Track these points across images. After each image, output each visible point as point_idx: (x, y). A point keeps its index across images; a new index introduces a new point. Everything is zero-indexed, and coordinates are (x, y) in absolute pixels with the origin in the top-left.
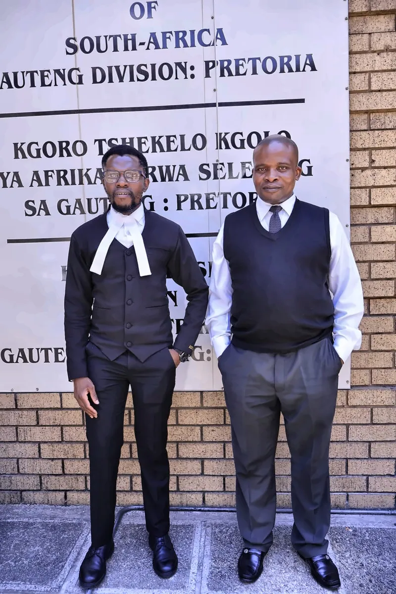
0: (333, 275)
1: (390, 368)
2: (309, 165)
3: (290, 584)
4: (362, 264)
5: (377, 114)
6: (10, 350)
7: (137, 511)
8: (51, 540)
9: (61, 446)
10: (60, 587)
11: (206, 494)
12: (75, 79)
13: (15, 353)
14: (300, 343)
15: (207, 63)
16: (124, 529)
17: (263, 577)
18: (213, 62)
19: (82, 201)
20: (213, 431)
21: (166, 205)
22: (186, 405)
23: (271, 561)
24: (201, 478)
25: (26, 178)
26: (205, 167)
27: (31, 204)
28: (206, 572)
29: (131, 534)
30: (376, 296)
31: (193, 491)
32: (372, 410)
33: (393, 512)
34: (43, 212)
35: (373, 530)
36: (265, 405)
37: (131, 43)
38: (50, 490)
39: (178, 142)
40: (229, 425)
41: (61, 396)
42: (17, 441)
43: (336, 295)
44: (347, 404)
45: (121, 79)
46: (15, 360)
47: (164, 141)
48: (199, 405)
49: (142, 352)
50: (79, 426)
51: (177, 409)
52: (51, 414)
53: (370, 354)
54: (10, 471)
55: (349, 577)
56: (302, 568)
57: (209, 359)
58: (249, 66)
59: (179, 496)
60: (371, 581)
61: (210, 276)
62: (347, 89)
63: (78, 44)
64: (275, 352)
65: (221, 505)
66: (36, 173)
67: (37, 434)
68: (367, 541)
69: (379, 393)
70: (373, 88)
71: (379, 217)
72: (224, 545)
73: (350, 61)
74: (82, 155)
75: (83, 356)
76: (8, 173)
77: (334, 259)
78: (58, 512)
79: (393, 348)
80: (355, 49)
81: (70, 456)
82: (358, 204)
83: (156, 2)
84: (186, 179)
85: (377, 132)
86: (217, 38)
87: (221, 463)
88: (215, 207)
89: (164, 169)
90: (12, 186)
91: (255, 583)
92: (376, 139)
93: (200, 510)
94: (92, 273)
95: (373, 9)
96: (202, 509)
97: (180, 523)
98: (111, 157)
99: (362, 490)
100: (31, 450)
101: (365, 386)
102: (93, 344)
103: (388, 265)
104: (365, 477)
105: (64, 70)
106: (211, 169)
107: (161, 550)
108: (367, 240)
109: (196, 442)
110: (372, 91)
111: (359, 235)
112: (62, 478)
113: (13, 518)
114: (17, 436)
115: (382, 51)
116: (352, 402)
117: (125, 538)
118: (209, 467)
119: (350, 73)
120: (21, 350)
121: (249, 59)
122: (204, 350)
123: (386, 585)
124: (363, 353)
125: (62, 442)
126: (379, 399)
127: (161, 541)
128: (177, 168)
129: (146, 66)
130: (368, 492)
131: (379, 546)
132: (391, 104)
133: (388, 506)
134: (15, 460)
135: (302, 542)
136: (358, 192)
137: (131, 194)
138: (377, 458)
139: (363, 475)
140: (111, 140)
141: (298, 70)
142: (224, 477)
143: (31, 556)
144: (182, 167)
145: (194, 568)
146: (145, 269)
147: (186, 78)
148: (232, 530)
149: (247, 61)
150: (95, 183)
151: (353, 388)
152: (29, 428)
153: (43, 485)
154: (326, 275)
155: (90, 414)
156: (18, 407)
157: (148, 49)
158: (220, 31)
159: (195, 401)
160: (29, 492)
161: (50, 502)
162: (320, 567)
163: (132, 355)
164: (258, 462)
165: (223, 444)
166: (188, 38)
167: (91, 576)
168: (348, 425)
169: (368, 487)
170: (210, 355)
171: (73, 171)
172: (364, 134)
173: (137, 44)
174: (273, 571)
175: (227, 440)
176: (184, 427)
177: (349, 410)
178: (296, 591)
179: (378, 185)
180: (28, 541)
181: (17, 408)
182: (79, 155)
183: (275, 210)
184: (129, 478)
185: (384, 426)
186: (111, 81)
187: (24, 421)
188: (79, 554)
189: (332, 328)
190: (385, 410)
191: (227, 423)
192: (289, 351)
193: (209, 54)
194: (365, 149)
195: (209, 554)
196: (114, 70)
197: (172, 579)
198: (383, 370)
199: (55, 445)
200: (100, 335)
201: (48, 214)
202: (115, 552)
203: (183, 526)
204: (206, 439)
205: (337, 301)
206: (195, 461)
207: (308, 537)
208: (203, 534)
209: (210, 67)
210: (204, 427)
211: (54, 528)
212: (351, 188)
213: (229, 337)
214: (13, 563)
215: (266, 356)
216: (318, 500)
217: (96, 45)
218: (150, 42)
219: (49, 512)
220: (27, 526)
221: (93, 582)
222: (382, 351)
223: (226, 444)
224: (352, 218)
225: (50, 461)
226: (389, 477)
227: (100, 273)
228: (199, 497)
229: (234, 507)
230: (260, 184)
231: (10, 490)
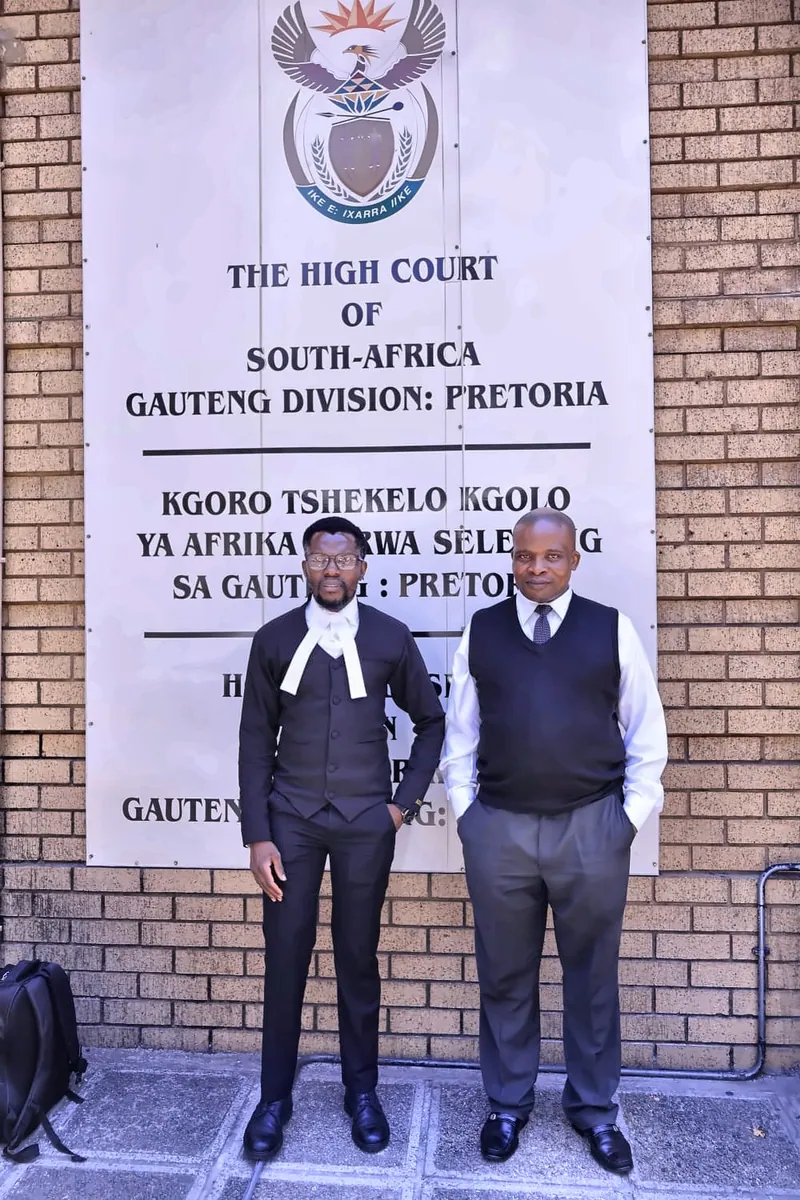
0: (623, 703)
1: (720, 845)
2: (596, 537)
3: (558, 1165)
4: (676, 684)
5: (697, 465)
6: (138, 800)
7: (324, 1064)
8: (193, 1099)
9: (207, 954)
10: (215, 1160)
11: (432, 1040)
12: (259, 405)
13: (145, 805)
14: (575, 800)
15: (450, 389)
16: (304, 1088)
17: (517, 1154)
18: (459, 388)
19: (259, 579)
20: (446, 936)
21: (384, 588)
22: (405, 894)
23: (531, 1135)
24: (424, 1013)
25: (178, 543)
26: (443, 535)
27: (183, 580)
28: (432, 1147)
29: (315, 1094)
30: (698, 732)
31: (412, 1034)
32: (692, 909)
33: (725, 1076)
34: (200, 594)
35: (693, 1099)
36: (524, 890)
37: (341, 357)
38: (185, 1027)
39: (405, 497)
40: (471, 928)
41: (212, 874)
42: (140, 945)
43: (629, 729)
44: (654, 899)
45: (325, 407)
46: (144, 816)
47: (384, 497)
48: (425, 894)
49: (349, 807)
50: (237, 922)
51: (391, 900)
52: (194, 902)
53: (690, 822)
54: (126, 994)
55: (647, 1160)
56: (579, 1146)
57: (442, 823)
58: (511, 395)
59: (391, 1041)
60: (679, 1165)
61: (447, 696)
62: (651, 431)
63: (265, 357)
64: (539, 813)
65: (456, 1056)
66: (193, 536)
67: (171, 934)
68: (680, 1114)
69: (702, 883)
70: (689, 430)
71: (701, 614)
72: (460, 1113)
73: (656, 393)
74: (263, 512)
75: (265, 810)
76: (153, 535)
77: (624, 683)
78: (199, 1062)
79: (723, 814)
80: (663, 375)
81: (221, 971)
82: (670, 594)
83: (379, 304)
84: (416, 551)
85: (695, 492)
86: (465, 355)
87: (457, 990)
88: (457, 595)
89: (383, 537)
90: (156, 555)
91: (507, 1162)
92: (695, 502)
93: (422, 1065)
94: (282, 691)
95: (688, 322)
96: (426, 1062)
97: (391, 1081)
98: (317, 534)
99: (678, 1039)
100: (161, 960)
101: (682, 871)
102: (279, 793)
103: (715, 687)
104: (682, 1018)
105: (243, 392)
106: (452, 539)
107: (365, 1112)
108: (682, 648)
109: (418, 953)
110: (689, 434)
111: (671, 639)
112: (206, 1007)
113: (129, 1068)
114: (140, 937)
115: (703, 379)
116: (663, 896)
117: (307, 1100)
118: (439, 994)
119: (656, 408)
120: (155, 802)
121: (511, 386)
122: (435, 809)
123: (702, 1170)
124: (679, 821)
125: (210, 947)
126: (703, 894)
127: (366, 1099)
128: (402, 536)
129: (361, 390)
130: (687, 1042)
131: (698, 1121)
132: (716, 453)
133: (718, 1067)
134: (134, 976)
135: (578, 1104)
136: (668, 577)
137: (343, 585)
138: (700, 988)
139: (680, 1014)
140: (306, 492)
141: (581, 402)
142: (462, 1011)
143: (165, 1119)
144: (410, 534)
145: (414, 1140)
146: (358, 689)
147: (419, 408)
148: (472, 1093)
149: (507, 388)
150: (280, 553)
151: (664, 874)
152: (159, 924)
153: (176, 1018)
154: (614, 705)
155: (271, 896)
156: (145, 891)
157: (366, 367)
158: (470, 345)
159: (420, 890)
160: (152, 1029)
161: (185, 1045)
162: (604, 1141)
163: (336, 811)
164: (513, 977)
165: (460, 958)
166: (424, 355)
167: (263, 1141)
168: (655, 933)
169: (686, 1033)
170: (443, 817)
171: (248, 535)
172: (678, 495)
173: (351, 359)
174: (534, 1148)
175: (467, 952)
176: (400, 929)
177: (656, 909)
178: (566, 1174)
179: (699, 567)
180: (157, 1100)
181: (142, 893)
182: (259, 513)
183: (543, 610)
184: (312, 1008)
185: (711, 936)
186: (310, 409)
187: (152, 913)
188: (237, 1118)
189: (622, 779)
190: (712, 909)
191: (467, 924)
192: (559, 812)
193: (453, 377)
194: (679, 516)
195: (436, 1123)
196: (315, 395)
197: (381, 1153)
198: (710, 848)
199: (199, 953)
200: (288, 780)
201: (207, 595)
202: (294, 1118)
203: (396, 1086)
204: (435, 948)
205: (630, 740)
206: (417, 985)
207: (587, 1097)
208: (427, 1097)
209: (455, 394)
210: (432, 930)
211: (195, 1082)
212: (658, 571)
213: (475, 789)
214: (139, 1128)
215: (526, 817)
216: (602, 1038)
217: (291, 359)
218: (369, 358)
219: (185, 1060)
220: (152, 1079)
221: (264, 1150)
222: (707, 817)
223: (466, 959)
224: (660, 616)
225: (189, 979)
226: (720, 1019)
227: (294, 692)
228: (422, 1043)
229: (477, 1062)
230: (521, 575)
231: (123, 1025)
